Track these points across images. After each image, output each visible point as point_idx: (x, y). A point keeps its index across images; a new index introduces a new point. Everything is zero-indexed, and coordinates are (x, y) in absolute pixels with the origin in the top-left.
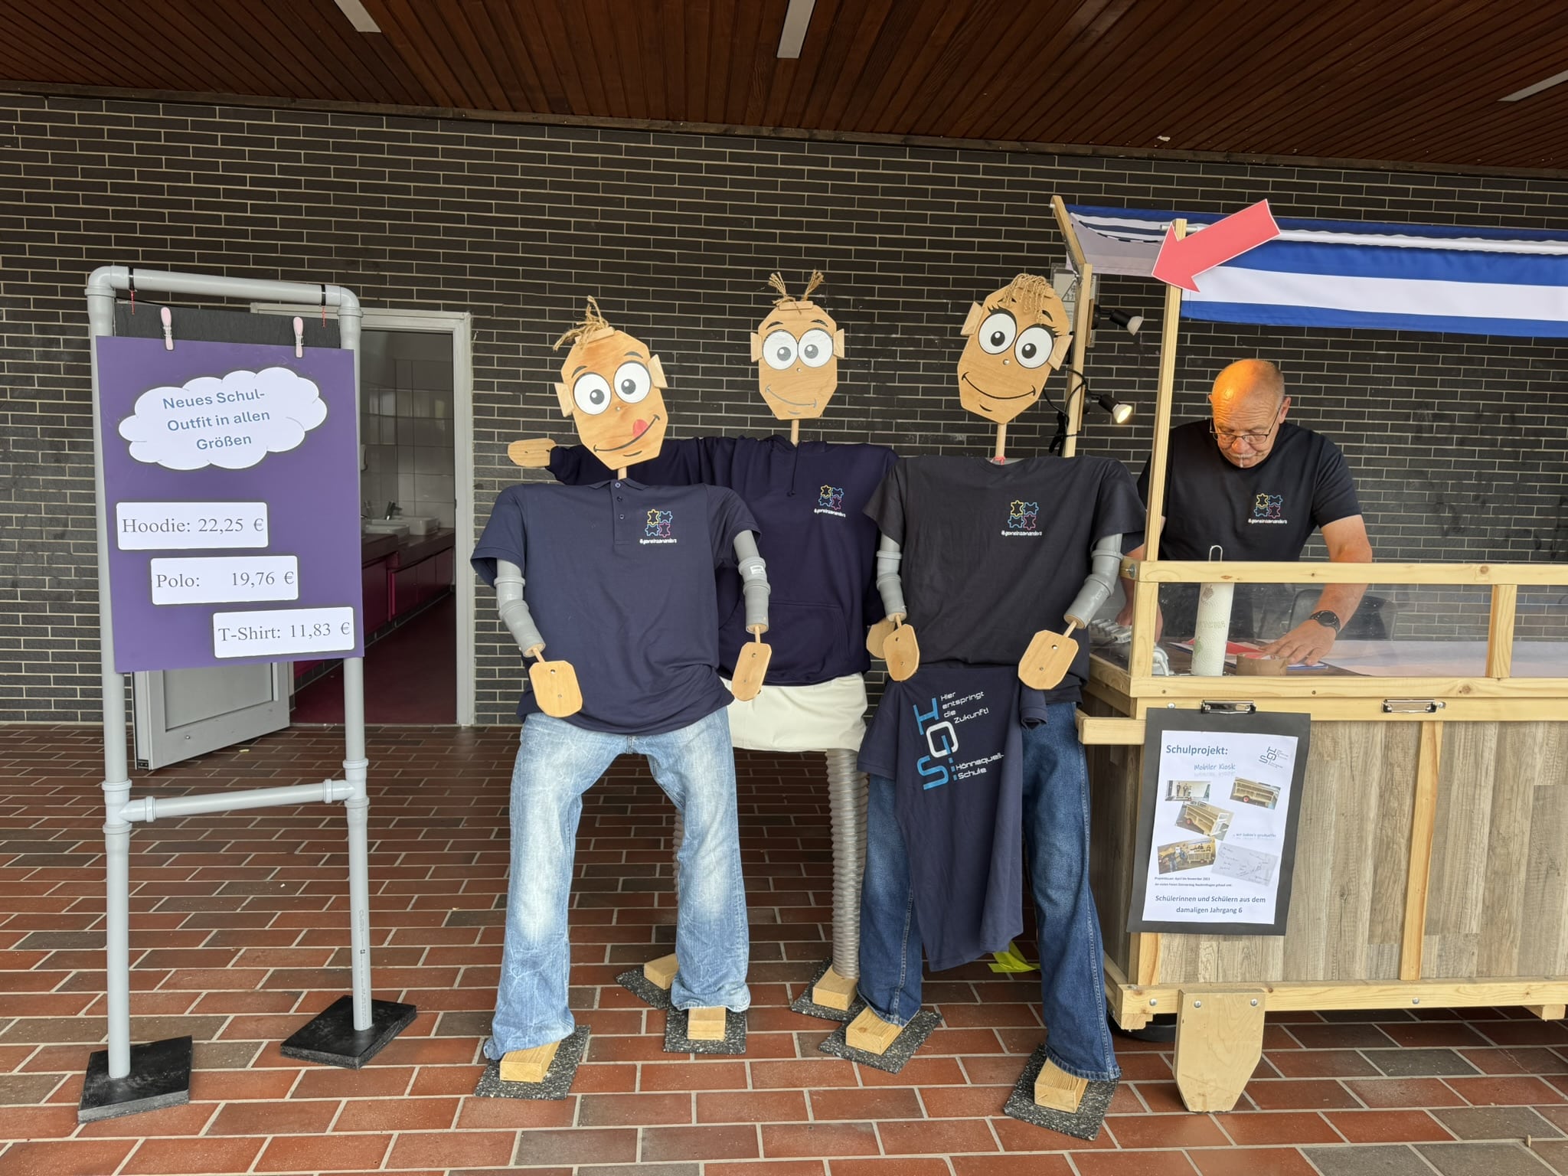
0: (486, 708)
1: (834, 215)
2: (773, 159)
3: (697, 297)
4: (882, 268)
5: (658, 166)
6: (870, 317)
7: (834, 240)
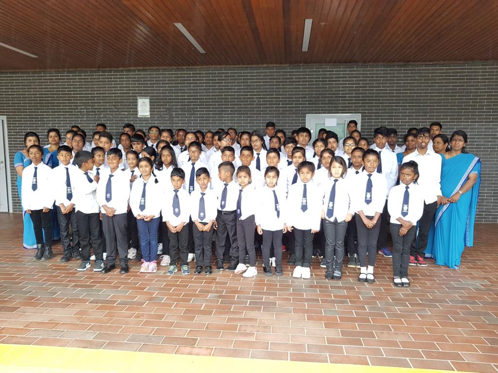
0: (15, 208)
1: (85, 88)
2: (70, 76)
3: (54, 109)
4: (97, 100)
5: (44, 79)
6: (95, 112)
7: (85, 94)
